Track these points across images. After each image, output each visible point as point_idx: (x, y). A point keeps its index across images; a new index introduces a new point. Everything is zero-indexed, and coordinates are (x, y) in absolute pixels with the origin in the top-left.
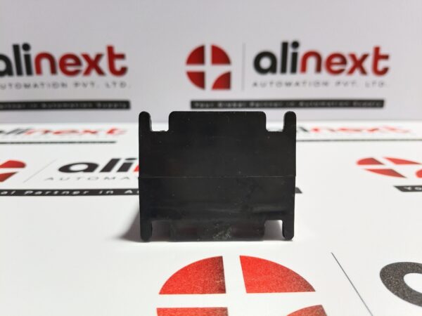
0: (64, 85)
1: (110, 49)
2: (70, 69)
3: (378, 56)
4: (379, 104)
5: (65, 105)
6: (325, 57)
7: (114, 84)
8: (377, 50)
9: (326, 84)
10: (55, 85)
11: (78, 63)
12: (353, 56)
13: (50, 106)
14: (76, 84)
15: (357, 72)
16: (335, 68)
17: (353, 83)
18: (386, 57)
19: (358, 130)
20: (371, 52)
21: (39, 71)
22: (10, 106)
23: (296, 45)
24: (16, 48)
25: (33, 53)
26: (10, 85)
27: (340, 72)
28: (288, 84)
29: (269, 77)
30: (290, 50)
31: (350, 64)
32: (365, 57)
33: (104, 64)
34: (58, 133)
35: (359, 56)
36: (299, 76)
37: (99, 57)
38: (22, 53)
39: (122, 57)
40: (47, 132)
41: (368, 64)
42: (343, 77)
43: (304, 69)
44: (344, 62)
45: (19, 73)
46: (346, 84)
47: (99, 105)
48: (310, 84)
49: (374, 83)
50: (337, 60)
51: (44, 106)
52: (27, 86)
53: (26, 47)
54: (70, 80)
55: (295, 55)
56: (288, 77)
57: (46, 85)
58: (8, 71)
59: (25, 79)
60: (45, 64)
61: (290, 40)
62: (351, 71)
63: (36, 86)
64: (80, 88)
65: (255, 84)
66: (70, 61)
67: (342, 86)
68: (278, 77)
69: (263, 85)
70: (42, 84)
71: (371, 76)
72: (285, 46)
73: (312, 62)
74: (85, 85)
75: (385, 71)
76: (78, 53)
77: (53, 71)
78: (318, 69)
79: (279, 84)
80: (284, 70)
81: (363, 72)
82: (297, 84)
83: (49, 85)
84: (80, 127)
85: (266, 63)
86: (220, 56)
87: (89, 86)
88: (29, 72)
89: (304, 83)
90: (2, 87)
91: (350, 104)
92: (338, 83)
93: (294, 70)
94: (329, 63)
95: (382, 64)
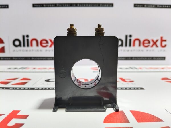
0: (41, 51)
2: (44, 45)
3: (162, 40)
4: (163, 58)
5: (41, 59)
6: (142, 41)
8: (162, 38)
9: (143, 51)
10: (38, 51)
11: (47, 42)
12: (153, 40)
13: (35, 59)
14: (46, 51)
16: (146, 45)
17: (153, 50)
18: (165, 41)
20: (159, 39)
21: (32, 45)
22: (19, 59)
23: (131, 36)
24: (23, 37)
25: (30, 39)
26: (20, 50)
27: (148, 46)
28: (128, 51)
30: (129, 38)
31: (152, 43)
34: (39, 69)
35: (155, 40)
36: (132, 48)
38: (26, 38)
40: (34, 68)
41: (158, 43)
42: (149, 48)
43: (134, 45)
44: (149, 42)
46: (150, 51)
48: (136, 51)
49: (161, 51)
50: (146, 42)
51: (33, 59)
52: (26, 51)
53: (27, 36)
54: (44, 49)
55: (130, 40)
56: (128, 48)
58: (20, 45)
59: (26, 48)
61: (128, 34)
62: (152, 46)
63: (30, 51)
64: (48, 52)
66: (44, 42)
70: (33, 50)
71: (160, 48)
72: (126, 36)
73: (137, 42)
75: (165, 46)
76: (48, 39)
77: (37, 45)
78: (140, 45)
79: (124, 51)
81: (157, 46)
82: (131, 51)
83: (35, 51)
84: (48, 67)
85: (119, 43)
87: (51, 51)
89: (134, 50)
90: (17, 51)
91: (152, 58)
92: (147, 51)
93: (130, 45)
94: (144, 43)
95: (164, 43)
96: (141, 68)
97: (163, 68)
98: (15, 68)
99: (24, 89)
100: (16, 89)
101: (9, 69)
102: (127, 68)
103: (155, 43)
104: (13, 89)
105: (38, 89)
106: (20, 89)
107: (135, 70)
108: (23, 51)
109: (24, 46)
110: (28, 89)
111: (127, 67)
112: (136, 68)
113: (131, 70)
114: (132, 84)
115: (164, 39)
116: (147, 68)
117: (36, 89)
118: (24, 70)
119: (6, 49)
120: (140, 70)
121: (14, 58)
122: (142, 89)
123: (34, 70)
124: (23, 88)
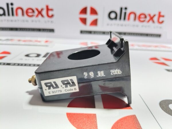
0: (27, 21)
1: (47, 7)
2: (30, 14)
3: (160, 16)
7: (48, 21)
8: (160, 13)
9: (137, 26)
10: (23, 21)
12: (150, 15)
14: (33, 21)
15: (151, 22)
16: (142, 20)
18: (163, 16)
19: (150, 46)
20: (157, 14)
21: (17, 14)
23: (126, 8)
24: (8, 4)
25: (15, 7)
26: (5, 20)
27: (144, 21)
29: (114, 21)
30: (124, 11)
32: (154, 16)
33: (44, 13)
35: (152, 15)
36: (126, 22)
37: (42, 10)
38: (10, 7)
39: (52, 10)
41: (155, 19)
42: (145, 24)
43: (129, 19)
44: (146, 17)
47: (42, 30)
48: (131, 26)
49: (157, 27)
50: (143, 16)
51: (19, 29)
52: (12, 21)
53: (12, 4)
54: (30, 19)
55: (125, 13)
56: (122, 22)
58: (4, 14)
59: (11, 18)
61: (124, 7)
62: (148, 22)
63: (16, 21)
64: (34, 23)
65: (108, 25)
66: (30, 11)
67: (144, 28)
68: (118, 21)
69: (111, 25)
70: (18, 21)
71: (156, 24)
72: (121, 9)
73: (132, 16)
74: (36, 21)
75: (162, 22)
77: (23, 14)
78: (135, 19)
79: (118, 25)
81: (153, 22)
82: (125, 25)
83: (21, 21)
84: (33, 39)
85: (113, 15)
87: (38, 22)
88: (13, 15)
89: (128, 25)
90: (2, 21)
91: (147, 35)
92: (143, 26)
93: (124, 19)
94: (139, 17)
95: (161, 19)
97: (156, 47)
103: (152, 18)
105: (14, 64)
108: (8, 21)
109: (9, 15)
110: (4, 64)
115: (162, 14)
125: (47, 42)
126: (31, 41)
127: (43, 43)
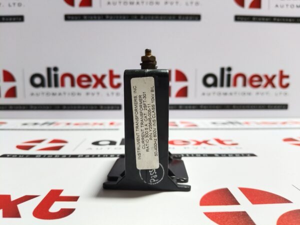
0: (79, 94)
1: (111, 72)
2: (84, 84)
3: (282, 76)
4: (284, 107)
5: (79, 107)
7: (113, 94)
8: (281, 72)
9: (249, 94)
10: (73, 94)
12: (266, 76)
13: (69, 107)
14: (88, 94)
15: (269, 86)
16: (255, 84)
17: (267, 93)
18: (287, 77)
20: (277, 73)
21: (63, 85)
22: (41, 107)
23: (229, 69)
24: (49, 70)
25: (60, 73)
26: (43, 93)
27: (258, 86)
28: (225, 94)
29: (213, 89)
30: (226, 73)
31: (265, 81)
32: (274, 77)
33: (106, 81)
34: (77, 124)
35: (270, 76)
36: (232, 89)
37: (103, 76)
38: (53, 73)
39: (118, 76)
40: (68, 124)
41: (276, 81)
42: (260, 90)
43: (235, 85)
45: (50, 85)
46: (262, 94)
47: (102, 107)
48: (239, 94)
49: (280, 93)
50: (256, 79)
51: (65, 107)
52: (54, 94)
53: (56, 69)
54: (83, 91)
55: (229, 76)
56: (225, 89)
57: (67, 94)
59: (53, 89)
60: (68, 80)
61: (226, 66)
62: (266, 86)
63: (60, 94)
64: (90, 96)
65: (204, 94)
66: (84, 79)
67: (260, 96)
68: (218, 89)
69: (209, 94)
70: (65, 94)
71: (278, 89)
72: (222, 70)
73: (240, 80)
74: (93, 94)
75: (287, 85)
76: (90, 74)
77: (73, 85)
78: (245, 85)
79: (219, 94)
80: (222, 85)
81: (273, 86)
82: (231, 94)
83: (69, 94)
85: (210, 81)
86: (181, 77)
87: (96, 95)
88: (56, 85)
89: (235, 93)
90: (37, 95)
91: (266, 107)
92: (258, 94)
93: (229, 85)
94: (251, 81)
95: (285, 81)
96: (247, 123)
97: (284, 123)
98: (35, 124)
99: (61, 156)
100: (47, 156)
101: (25, 124)
102: (224, 124)
103: (270, 81)
104: (42, 156)
105: (84, 156)
106: (53, 156)
107: (238, 126)
108: (47, 94)
110: (67, 156)
111: (224, 121)
112: (240, 123)
113: (231, 126)
114: (237, 148)
116: (258, 123)
117: (81, 157)
118: (52, 127)
119: (19, 92)
120: (246, 126)
121: (32, 107)
122: (252, 155)
123: (68, 127)
124: (58, 155)
125: (112, 124)
126: (86, 124)
127: (107, 126)
